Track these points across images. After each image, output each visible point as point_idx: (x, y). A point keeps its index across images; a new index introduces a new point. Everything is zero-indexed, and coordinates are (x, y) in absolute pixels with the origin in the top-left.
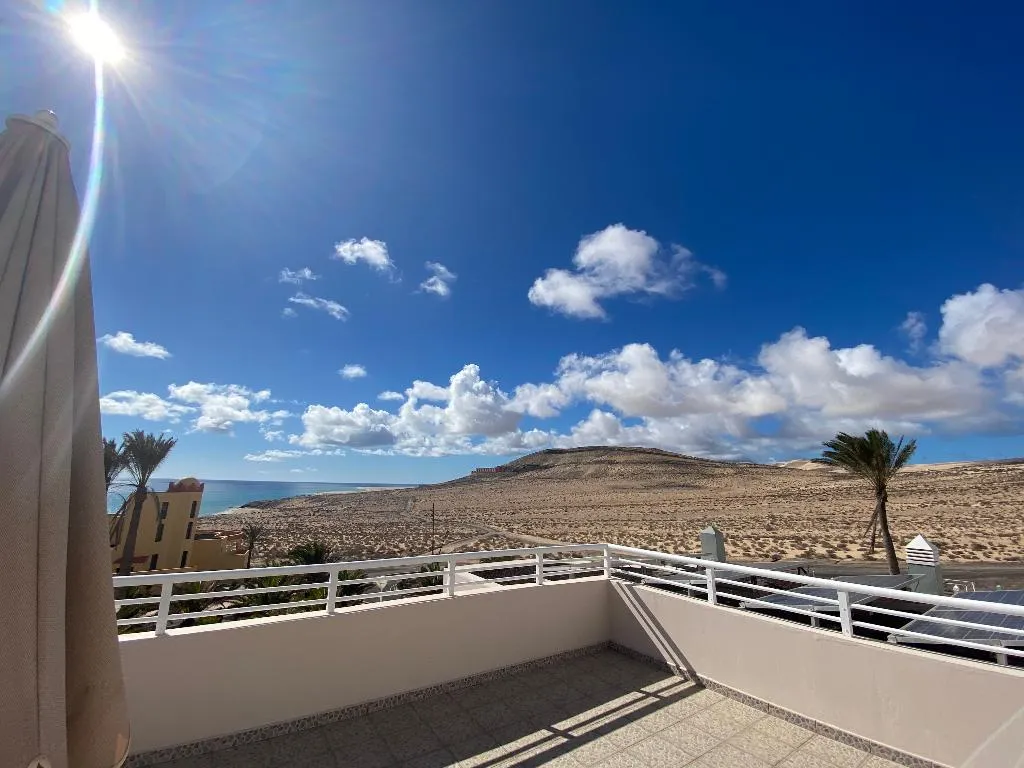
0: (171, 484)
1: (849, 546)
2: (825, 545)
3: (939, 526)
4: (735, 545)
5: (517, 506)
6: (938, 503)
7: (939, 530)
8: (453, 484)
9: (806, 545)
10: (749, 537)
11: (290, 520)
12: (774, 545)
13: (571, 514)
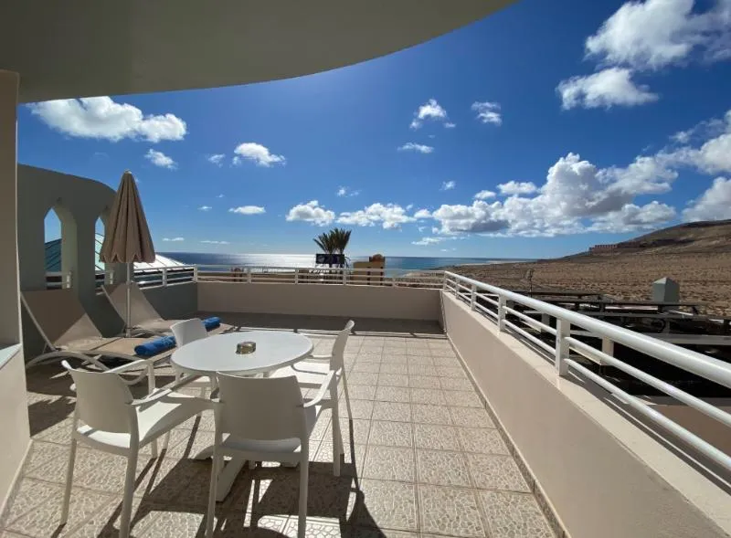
0: (370, 258)
5: (640, 279)
8: (568, 259)
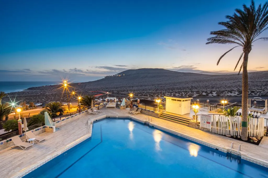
1: (213, 92)
2: (206, 92)
3: (239, 87)
4: (179, 94)
6: (238, 82)
7: (239, 88)
9: (200, 93)
10: (184, 92)
11: (41, 92)
12: (191, 93)
13: (134, 88)
